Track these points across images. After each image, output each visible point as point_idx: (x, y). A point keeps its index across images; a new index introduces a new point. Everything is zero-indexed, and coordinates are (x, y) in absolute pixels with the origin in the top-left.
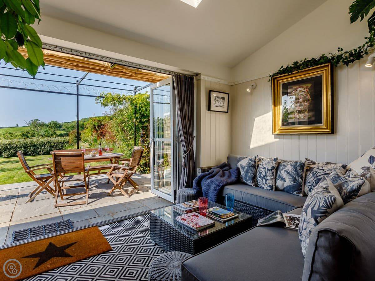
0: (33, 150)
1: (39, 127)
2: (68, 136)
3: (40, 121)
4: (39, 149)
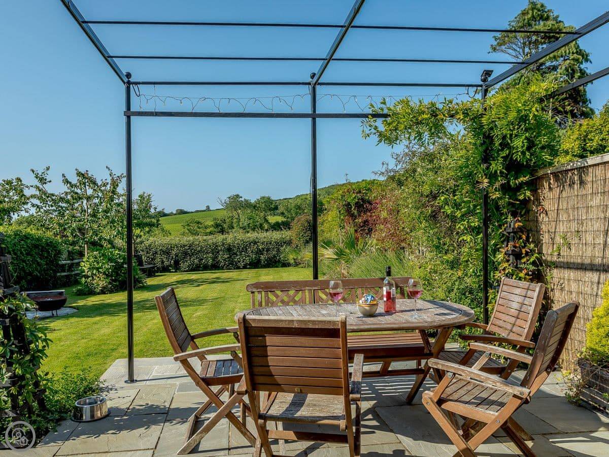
0: (228, 257)
1: (240, 209)
2: (289, 228)
3: (241, 197)
4: (237, 255)
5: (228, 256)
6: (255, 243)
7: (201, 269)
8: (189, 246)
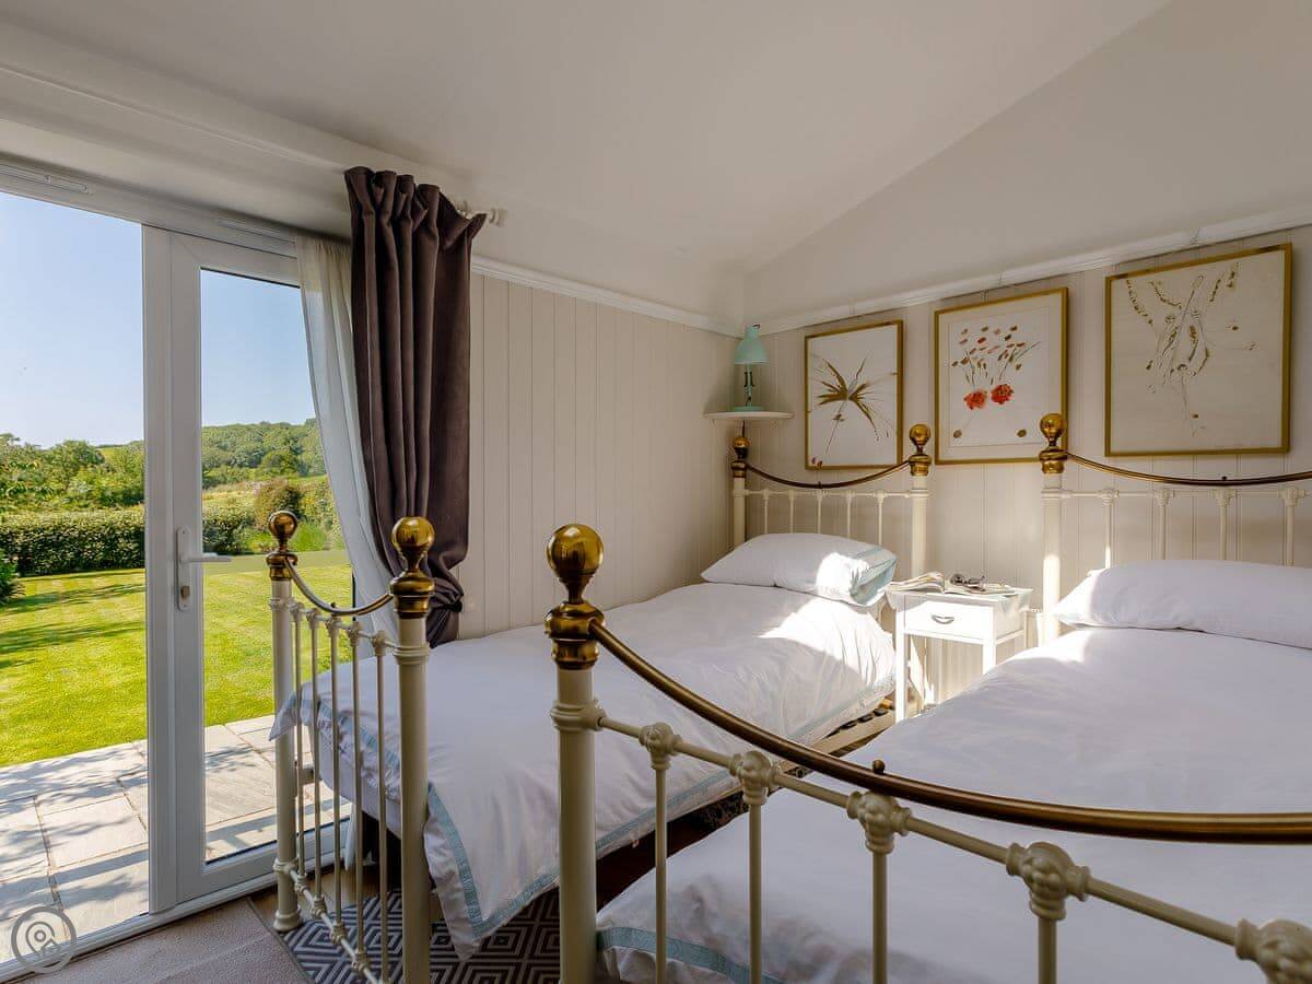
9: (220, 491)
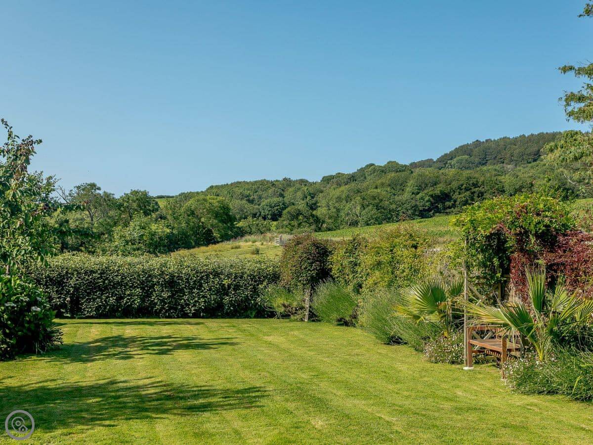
5: (169, 294)
6: (217, 274)
7: (118, 314)
8: (101, 274)
9: (246, 241)
